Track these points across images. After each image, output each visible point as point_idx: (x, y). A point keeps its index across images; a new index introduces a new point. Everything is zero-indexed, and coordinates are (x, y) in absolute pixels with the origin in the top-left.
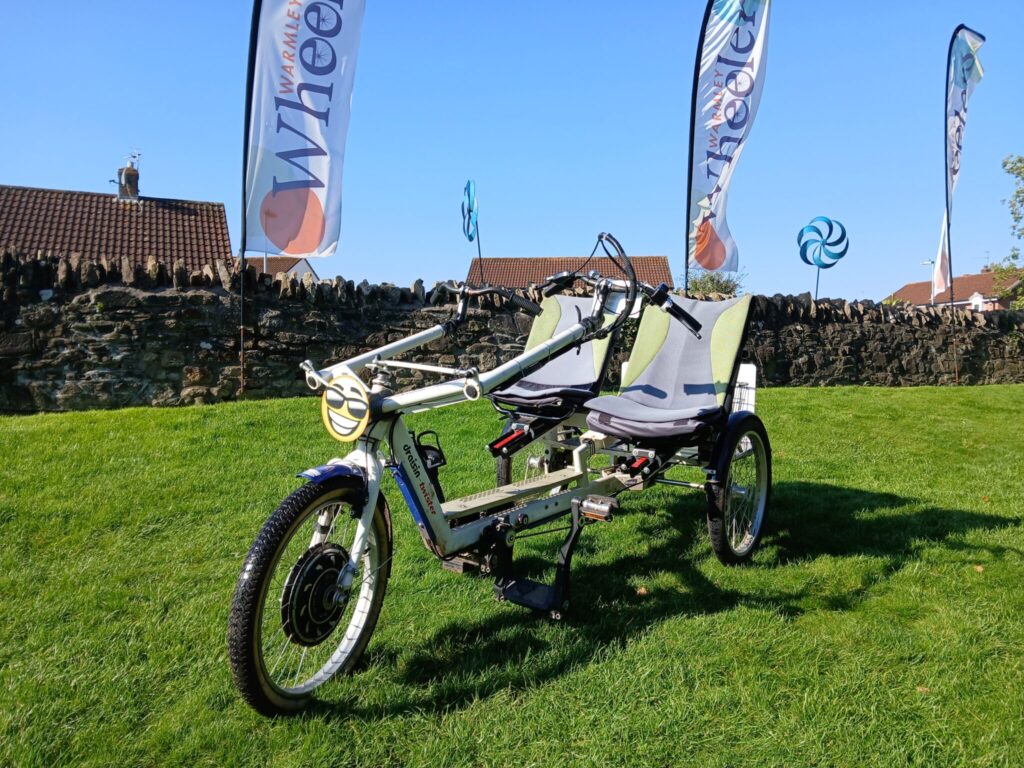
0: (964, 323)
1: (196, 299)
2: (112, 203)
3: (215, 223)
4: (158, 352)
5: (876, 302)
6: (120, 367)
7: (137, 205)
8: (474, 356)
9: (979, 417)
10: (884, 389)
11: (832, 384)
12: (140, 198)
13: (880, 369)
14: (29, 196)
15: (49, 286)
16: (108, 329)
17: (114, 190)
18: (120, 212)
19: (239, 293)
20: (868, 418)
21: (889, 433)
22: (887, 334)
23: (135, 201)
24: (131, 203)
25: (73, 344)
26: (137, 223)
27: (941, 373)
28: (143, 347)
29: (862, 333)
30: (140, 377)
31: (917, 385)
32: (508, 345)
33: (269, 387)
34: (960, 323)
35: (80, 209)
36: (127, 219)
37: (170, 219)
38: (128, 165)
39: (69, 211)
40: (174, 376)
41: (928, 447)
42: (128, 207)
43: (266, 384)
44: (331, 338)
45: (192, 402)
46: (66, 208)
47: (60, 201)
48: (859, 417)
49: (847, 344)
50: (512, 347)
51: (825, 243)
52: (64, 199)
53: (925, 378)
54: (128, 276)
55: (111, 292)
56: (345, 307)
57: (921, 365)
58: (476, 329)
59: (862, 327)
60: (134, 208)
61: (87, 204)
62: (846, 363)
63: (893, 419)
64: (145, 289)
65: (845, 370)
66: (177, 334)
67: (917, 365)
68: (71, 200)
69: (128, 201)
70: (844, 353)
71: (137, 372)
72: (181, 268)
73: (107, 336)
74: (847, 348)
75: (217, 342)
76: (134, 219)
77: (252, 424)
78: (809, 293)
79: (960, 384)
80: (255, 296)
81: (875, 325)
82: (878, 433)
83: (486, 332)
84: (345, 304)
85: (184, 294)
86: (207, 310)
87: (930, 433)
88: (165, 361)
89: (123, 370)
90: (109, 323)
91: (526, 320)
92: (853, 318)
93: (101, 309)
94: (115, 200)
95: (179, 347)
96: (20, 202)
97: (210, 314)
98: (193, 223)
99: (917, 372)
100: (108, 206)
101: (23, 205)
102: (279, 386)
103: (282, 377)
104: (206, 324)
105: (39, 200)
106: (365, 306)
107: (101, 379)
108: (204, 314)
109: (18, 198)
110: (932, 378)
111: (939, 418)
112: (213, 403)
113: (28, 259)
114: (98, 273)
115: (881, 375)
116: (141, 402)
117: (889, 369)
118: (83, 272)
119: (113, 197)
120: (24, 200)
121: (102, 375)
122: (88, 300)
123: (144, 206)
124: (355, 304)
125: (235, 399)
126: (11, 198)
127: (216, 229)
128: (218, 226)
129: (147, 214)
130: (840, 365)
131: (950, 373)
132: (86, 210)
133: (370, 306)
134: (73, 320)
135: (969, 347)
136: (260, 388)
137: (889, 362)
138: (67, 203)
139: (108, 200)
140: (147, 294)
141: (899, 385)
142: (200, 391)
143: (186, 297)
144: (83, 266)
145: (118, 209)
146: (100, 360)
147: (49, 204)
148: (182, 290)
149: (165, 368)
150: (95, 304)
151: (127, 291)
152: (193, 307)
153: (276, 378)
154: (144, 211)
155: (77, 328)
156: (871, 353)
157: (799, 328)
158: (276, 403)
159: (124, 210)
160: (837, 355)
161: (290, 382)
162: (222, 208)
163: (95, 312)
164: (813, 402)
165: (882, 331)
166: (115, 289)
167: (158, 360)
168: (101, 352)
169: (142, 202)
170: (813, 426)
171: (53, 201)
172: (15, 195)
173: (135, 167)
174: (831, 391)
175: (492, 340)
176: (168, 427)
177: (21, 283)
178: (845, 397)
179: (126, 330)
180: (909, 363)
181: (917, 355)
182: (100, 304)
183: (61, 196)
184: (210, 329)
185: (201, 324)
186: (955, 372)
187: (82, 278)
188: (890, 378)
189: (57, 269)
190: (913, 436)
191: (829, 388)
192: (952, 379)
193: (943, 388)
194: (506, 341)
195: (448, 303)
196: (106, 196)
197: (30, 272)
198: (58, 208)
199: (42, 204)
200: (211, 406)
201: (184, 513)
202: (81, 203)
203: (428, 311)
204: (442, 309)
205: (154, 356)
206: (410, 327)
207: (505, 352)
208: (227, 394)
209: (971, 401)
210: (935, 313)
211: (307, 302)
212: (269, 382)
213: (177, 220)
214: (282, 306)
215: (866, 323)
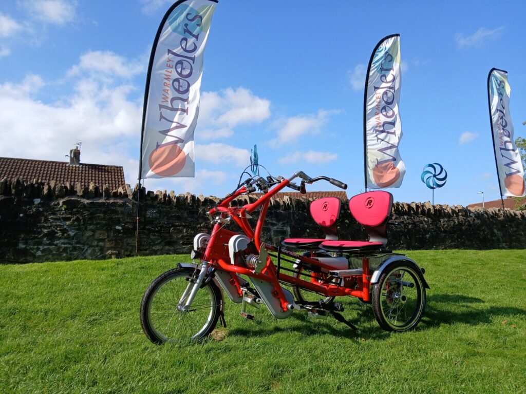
0: (510, 217)
1: (114, 204)
2: (66, 166)
3: (118, 176)
4: (94, 231)
6: (73, 239)
7: (79, 167)
10: (474, 251)
11: (445, 248)
12: (81, 164)
14: (24, 163)
15: (38, 197)
16: (68, 219)
17: (68, 160)
18: (70, 171)
19: (137, 201)
20: (469, 264)
21: (483, 271)
22: (471, 222)
23: (78, 166)
24: (75, 167)
25: (49, 227)
26: (78, 176)
28: (86, 228)
29: (458, 222)
30: (84, 244)
33: (151, 249)
34: (508, 217)
35: (50, 169)
36: (73, 174)
37: (95, 174)
38: (75, 148)
39: (44, 171)
40: (101, 244)
41: (505, 278)
42: (74, 168)
43: (149, 248)
44: (183, 224)
45: (110, 258)
46: (43, 169)
47: (40, 166)
48: (465, 264)
51: (435, 176)
52: (42, 165)
54: (80, 192)
55: (71, 200)
59: (458, 219)
60: (77, 169)
61: (54, 167)
63: (482, 264)
64: (88, 199)
66: (104, 222)
68: (45, 165)
69: (74, 166)
71: (82, 241)
72: (107, 188)
73: (68, 223)
75: (124, 226)
76: (77, 174)
77: (143, 268)
80: (145, 202)
81: (465, 218)
82: (477, 271)
84: (191, 206)
85: (108, 201)
86: (119, 209)
87: (504, 272)
88: (97, 236)
89: (75, 241)
90: (69, 216)
91: (284, 214)
92: (453, 214)
93: (65, 208)
94: (68, 165)
95: (104, 228)
96: (20, 166)
97: (121, 211)
98: (107, 176)
100: (64, 168)
101: (21, 167)
102: (156, 249)
103: (158, 244)
104: (119, 216)
105: (29, 165)
107: (63, 246)
108: (118, 211)
109: (18, 164)
111: (507, 264)
112: (121, 258)
113: (29, 183)
114: (64, 190)
116: (83, 258)
118: (57, 190)
119: (67, 163)
120: (22, 165)
121: (64, 243)
122: (58, 204)
123: (82, 167)
124: (196, 206)
125: (133, 256)
126: (15, 164)
127: (118, 179)
128: (120, 177)
129: (84, 172)
132: (53, 170)
134: (50, 214)
136: (146, 250)
138: (43, 166)
139: (64, 165)
140: (89, 201)
142: (115, 252)
143: (109, 203)
144: (57, 187)
145: (69, 169)
146: (63, 235)
147: (34, 167)
148: (107, 199)
149: (96, 240)
150: (62, 206)
151: (79, 199)
152: (113, 208)
153: (155, 245)
154: (82, 170)
155: (52, 218)
157: (426, 219)
158: (154, 258)
159: (72, 170)
161: (162, 247)
163: (62, 210)
164: (438, 257)
165: (469, 221)
166: (73, 199)
167: (93, 235)
168: (64, 231)
169: (81, 166)
170: (441, 268)
171: (36, 166)
172: (17, 163)
173: (79, 149)
174: (446, 252)
176: (98, 269)
177: (25, 195)
178: (454, 255)
179: (78, 220)
182: (65, 206)
183: (41, 163)
184: (121, 219)
185: (116, 216)
187: (56, 193)
189: (43, 188)
190: (495, 273)
191: (444, 250)
194: (274, 225)
196: (63, 163)
197: (30, 190)
198: (39, 169)
199: (31, 167)
200: (120, 260)
201: (111, 311)
202: (50, 167)
205: (91, 233)
208: (128, 253)
209: (521, 256)
210: (495, 211)
211: (171, 205)
212: (151, 247)
213: (99, 174)
214: (159, 207)
215: (461, 217)
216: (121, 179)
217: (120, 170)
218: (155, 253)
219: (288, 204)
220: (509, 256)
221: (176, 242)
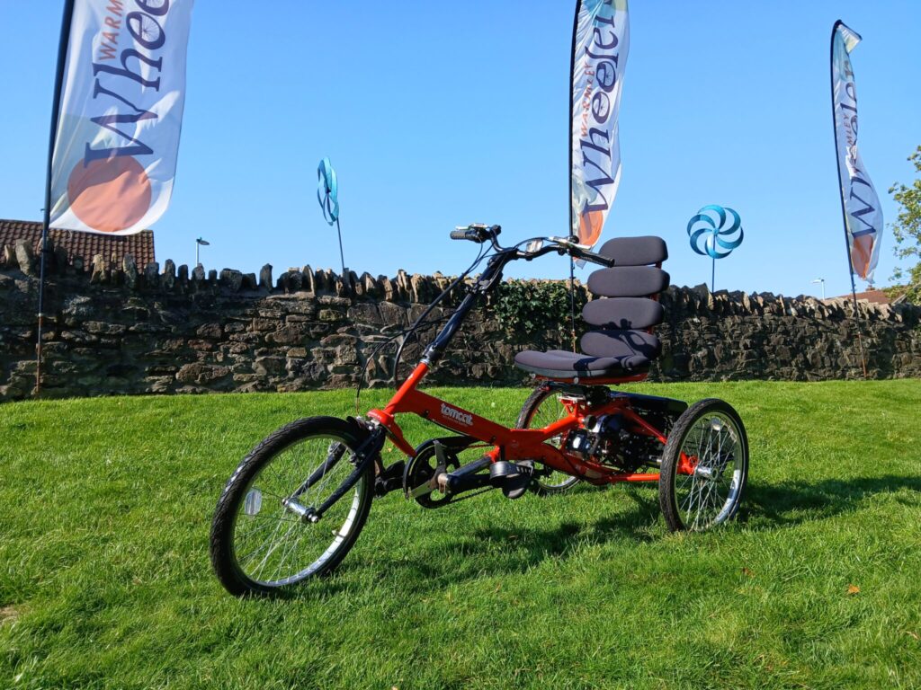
0: (867, 316)
3: (143, 248)
5: (776, 295)
8: (330, 349)
9: (898, 409)
10: (791, 383)
11: (735, 378)
13: (784, 363)
19: (39, 277)
20: (776, 410)
21: (802, 426)
22: (789, 327)
27: (848, 368)
29: (763, 325)
31: (824, 379)
32: (371, 337)
33: (73, 385)
34: (863, 316)
37: (99, 245)
41: (849, 441)
42: (58, 234)
43: (69, 381)
48: (766, 410)
49: (748, 337)
50: (375, 339)
51: (717, 232)
53: (832, 372)
56: (172, 293)
57: (827, 359)
58: (333, 318)
59: (762, 320)
60: (64, 235)
61: (18, 231)
62: (748, 357)
63: (805, 412)
65: (748, 365)
67: (823, 359)
70: (746, 347)
74: (748, 342)
75: (9, 332)
78: (705, 284)
79: (868, 378)
80: (60, 280)
81: (776, 318)
82: (789, 427)
83: (346, 322)
84: (172, 290)
87: (848, 426)
91: (392, 309)
92: (753, 310)
98: (120, 248)
99: (823, 367)
102: (86, 384)
103: (91, 373)
106: (198, 292)
110: (839, 373)
111: (855, 410)
115: (785, 369)
117: (793, 363)
125: (30, 398)
127: (143, 253)
128: (145, 250)
129: (77, 240)
130: (742, 360)
131: (857, 367)
133: (204, 293)
135: (874, 340)
136: (61, 386)
137: (794, 356)
141: (806, 380)
153: (83, 374)
156: (774, 347)
157: (696, 320)
160: (738, 348)
161: (100, 379)
162: (151, 235)
165: (784, 324)
174: (734, 386)
175: (352, 331)
178: (749, 391)
180: (814, 357)
181: (822, 348)
186: (862, 366)
188: (796, 373)
190: (831, 429)
191: (732, 382)
192: (860, 374)
193: (853, 382)
194: (368, 332)
195: (300, 290)
202: (12, 231)
203: (275, 299)
204: (292, 296)
206: (252, 316)
207: (366, 345)
208: (19, 392)
209: (885, 393)
210: (837, 305)
211: (125, 287)
212: (74, 379)
213: (105, 245)
214: (93, 291)
215: (767, 315)
216: (149, 253)
217: (148, 237)
218: (85, 392)
219: (403, 288)
220: (862, 393)
221: (134, 369)
